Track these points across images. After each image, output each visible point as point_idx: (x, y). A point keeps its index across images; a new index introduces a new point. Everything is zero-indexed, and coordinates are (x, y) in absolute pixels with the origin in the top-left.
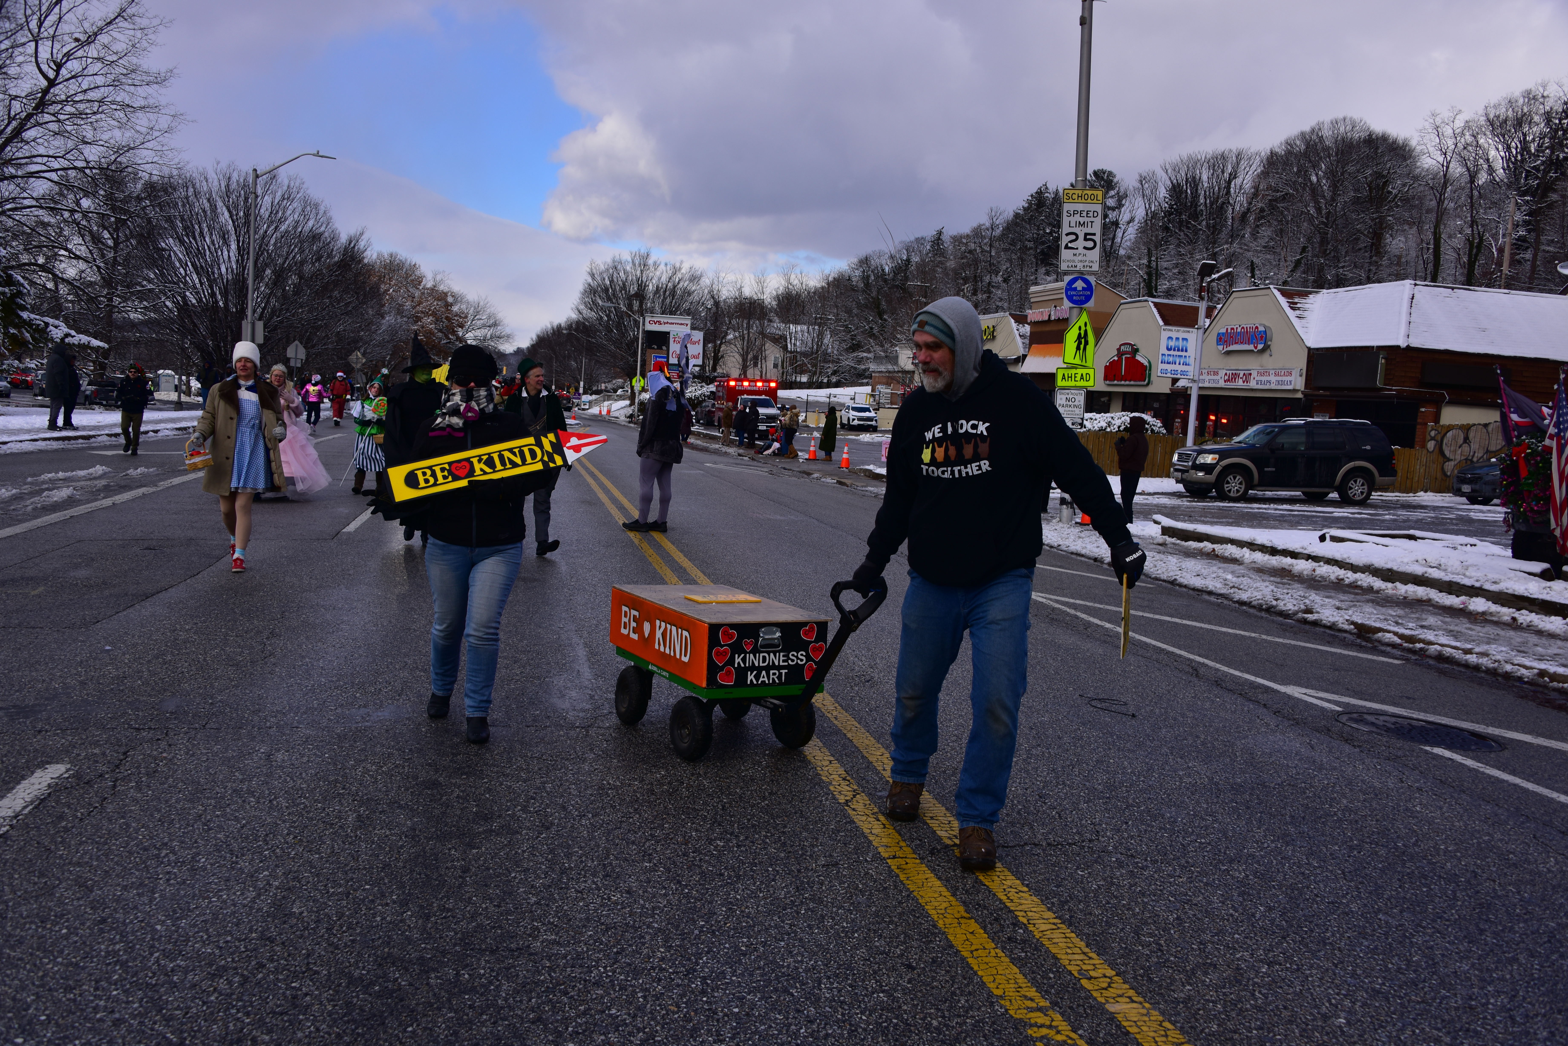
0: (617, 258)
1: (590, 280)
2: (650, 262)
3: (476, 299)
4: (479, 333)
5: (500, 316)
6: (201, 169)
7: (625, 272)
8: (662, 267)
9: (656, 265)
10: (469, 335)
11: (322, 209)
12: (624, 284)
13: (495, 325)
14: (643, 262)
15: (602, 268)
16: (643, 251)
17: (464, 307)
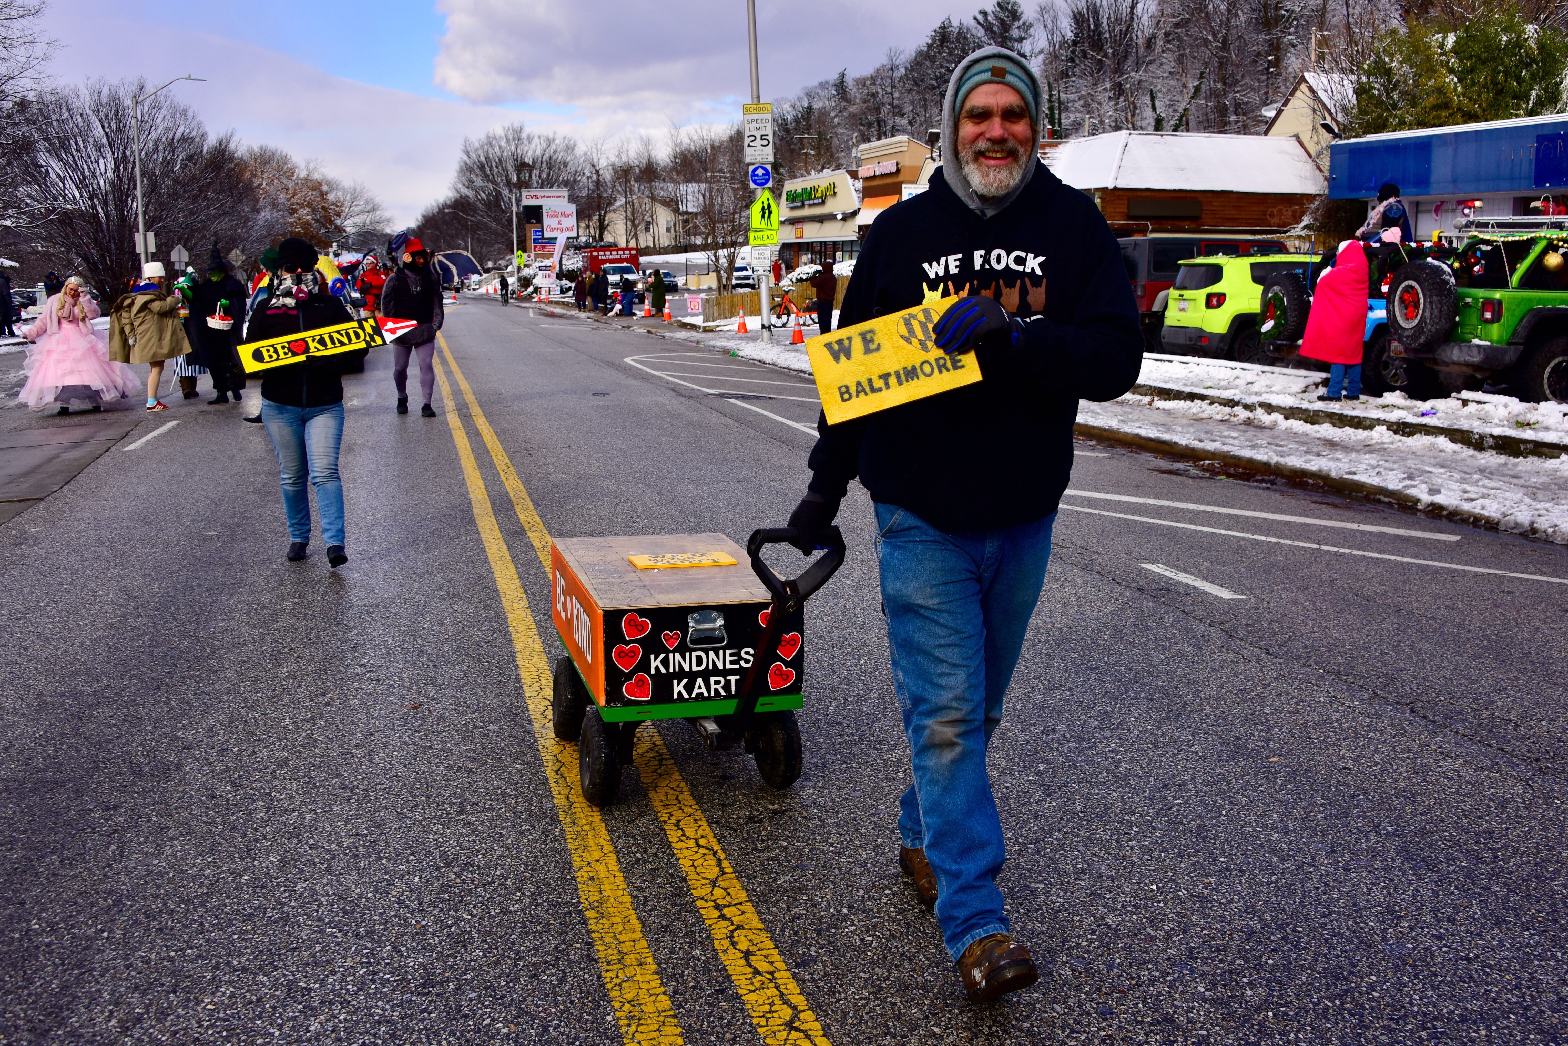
0: (491, 134)
1: (465, 158)
2: (524, 135)
3: (352, 185)
4: (359, 220)
5: (378, 200)
6: (72, 86)
7: (500, 147)
8: (536, 140)
9: (530, 139)
10: (348, 222)
11: (190, 114)
12: (500, 160)
13: (374, 210)
14: (517, 136)
15: (477, 145)
16: (516, 125)
17: (340, 194)
